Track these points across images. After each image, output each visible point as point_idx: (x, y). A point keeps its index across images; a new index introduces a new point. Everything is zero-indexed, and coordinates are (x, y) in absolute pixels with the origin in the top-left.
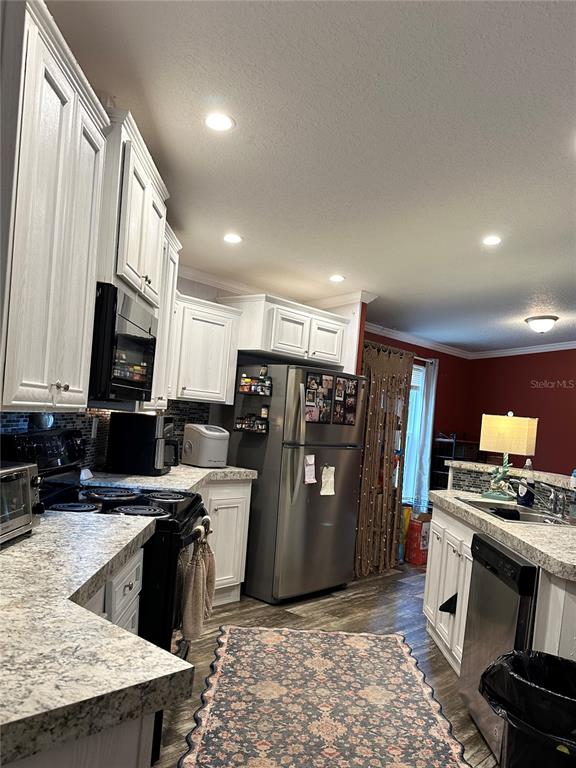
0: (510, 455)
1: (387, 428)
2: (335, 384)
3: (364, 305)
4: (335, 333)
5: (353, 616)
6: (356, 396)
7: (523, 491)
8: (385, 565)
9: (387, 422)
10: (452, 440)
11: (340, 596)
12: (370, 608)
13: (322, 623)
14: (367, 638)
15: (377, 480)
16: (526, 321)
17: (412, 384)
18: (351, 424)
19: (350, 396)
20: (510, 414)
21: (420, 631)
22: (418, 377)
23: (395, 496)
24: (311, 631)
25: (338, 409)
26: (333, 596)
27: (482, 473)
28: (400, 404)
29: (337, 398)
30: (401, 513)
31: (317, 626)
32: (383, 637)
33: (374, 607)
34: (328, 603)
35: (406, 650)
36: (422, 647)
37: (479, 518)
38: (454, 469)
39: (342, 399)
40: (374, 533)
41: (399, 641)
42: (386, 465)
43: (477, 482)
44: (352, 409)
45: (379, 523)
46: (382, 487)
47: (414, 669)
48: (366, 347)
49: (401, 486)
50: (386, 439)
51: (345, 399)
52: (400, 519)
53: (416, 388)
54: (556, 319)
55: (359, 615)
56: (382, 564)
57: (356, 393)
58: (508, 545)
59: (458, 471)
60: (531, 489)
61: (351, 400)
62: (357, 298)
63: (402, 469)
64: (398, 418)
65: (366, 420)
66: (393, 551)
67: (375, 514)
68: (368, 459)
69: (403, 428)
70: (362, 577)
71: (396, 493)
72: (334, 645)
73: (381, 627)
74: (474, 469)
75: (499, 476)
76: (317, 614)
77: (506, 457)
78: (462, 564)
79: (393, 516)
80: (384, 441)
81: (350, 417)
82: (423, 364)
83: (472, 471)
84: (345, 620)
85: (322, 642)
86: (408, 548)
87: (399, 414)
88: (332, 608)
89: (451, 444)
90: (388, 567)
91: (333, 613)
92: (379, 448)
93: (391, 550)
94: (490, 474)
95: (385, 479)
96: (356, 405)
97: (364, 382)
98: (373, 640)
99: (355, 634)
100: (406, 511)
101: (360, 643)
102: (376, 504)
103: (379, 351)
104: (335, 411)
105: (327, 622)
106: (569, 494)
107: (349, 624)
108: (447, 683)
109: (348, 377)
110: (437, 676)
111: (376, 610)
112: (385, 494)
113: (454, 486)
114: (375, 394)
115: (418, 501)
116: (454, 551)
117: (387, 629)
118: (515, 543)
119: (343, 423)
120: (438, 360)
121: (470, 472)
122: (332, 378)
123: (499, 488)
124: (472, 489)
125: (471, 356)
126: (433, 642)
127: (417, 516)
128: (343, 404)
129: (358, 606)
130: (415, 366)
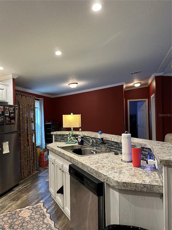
0: (73, 128)
1: (28, 123)
2: (5, 109)
3: (14, 79)
4: (3, 90)
5: (22, 198)
6: (14, 113)
7: (80, 140)
8: (33, 170)
9: (28, 121)
10: (51, 123)
11: (17, 189)
12: (28, 192)
13: (9, 207)
14: (28, 209)
15: (26, 141)
16: (69, 85)
17: (35, 107)
18: (13, 124)
19: (12, 113)
20: (72, 114)
21: (49, 198)
22: (37, 104)
23: (34, 145)
24: (4, 214)
25: (7, 119)
26: (14, 190)
27: (64, 135)
28: (32, 114)
29: (6, 115)
30: (36, 150)
31: (7, 209)
32: (35, 206)
33: (30, 191)
34: (12, 194)
35: (45, 210)
36: (51, 206)
37: (69, 157)
38: (55, 135)
39: (8, 115)
40: (28, 160)
41: (42, 206)
42: (29, 136)
43: (63, 138)
44: (13, 118)
45: (29, 157)
46: (29, 144)
47: (50, 220)
48: (16, 95)
49: (35, 141)
50: (29, 126)
51: (10, 114)
52: (36, 153)
53: (37, 108)
54: (77, 83)
55: (25, 197)
56: (32, 170)
57: (14, 112)
58: (85, 170)
59: (56, 135)
60: (83, 139)
61: (12, 115)
62: (11, 77)
63: (35, 136)
64: (32, 119)
65: (20, 121)
66: (35, 165)
67: (27, 154)
68: (22, 135)
69: (34, 122)
70: (25, 177)
71: (34, 144)
72: (15, 218)
73: (34, 200)
74: (61, 134)
75: (71, 135)
76: (7, 202)
77: (72, 129)
78: (64, 174)
79: (34, 152)
80: (28, 127)
81: (13, 121)
82: (38, 100)
83: (61, 135)
84: (19, 202)
85: (9, 219)
86: (40, 162)
87: (32, 117)
88: (13, 197)
89: (50, 124)
90: (34, 170)
91: (14, 200)
92: (26, 130)
93: (34, 164)
94: (67, 135)
95: (30, 140)
96: (15, 116)
97: (17, 107)
98: (31, 209)
99: (23, 209)
100: (38, 149)
101: (26, 213)
102: (27, 151)
103: (22, 96)
104: (6, 120)
105: (11, 206)
106: (96, 139)
107: (21, 204)
108: (64, 223)
109: (10, 106)
110: (59, 221)
111: (31, 193)
112: (30, 146)
113: (55, 141)
114: (22, 111)
115: (42, 144)
116: (60, 169)
117: (36, 201)
118: (89, 169)
119: (10, 124)
120: (43, 98)
121: (60, 135)
122: (3, 107)
123: (71, 140)
124: (61, 141)
125: (53, 97)
126: (55, 202)
127: (42, 150)
128: (9, 117)
129: (24, 193)
130: (36, 101)
